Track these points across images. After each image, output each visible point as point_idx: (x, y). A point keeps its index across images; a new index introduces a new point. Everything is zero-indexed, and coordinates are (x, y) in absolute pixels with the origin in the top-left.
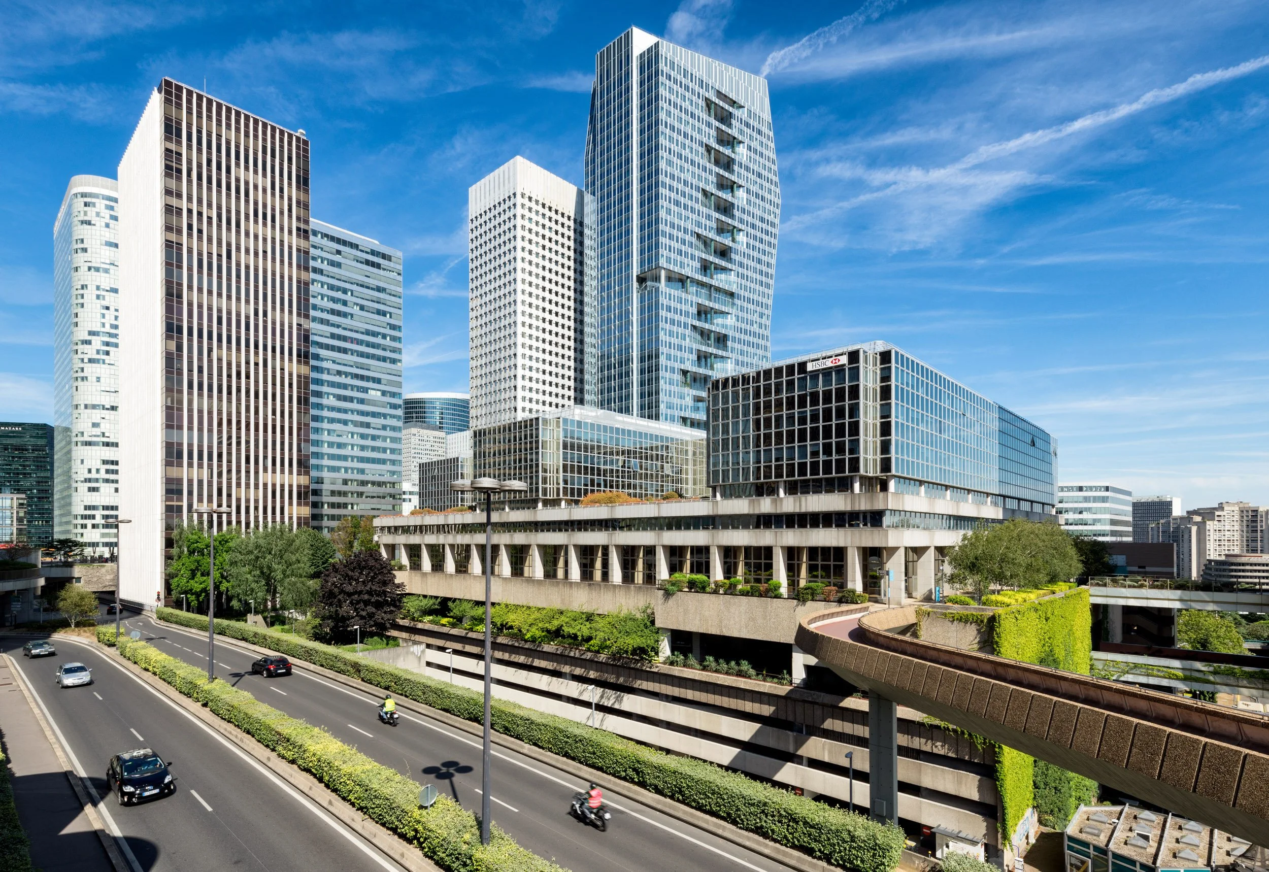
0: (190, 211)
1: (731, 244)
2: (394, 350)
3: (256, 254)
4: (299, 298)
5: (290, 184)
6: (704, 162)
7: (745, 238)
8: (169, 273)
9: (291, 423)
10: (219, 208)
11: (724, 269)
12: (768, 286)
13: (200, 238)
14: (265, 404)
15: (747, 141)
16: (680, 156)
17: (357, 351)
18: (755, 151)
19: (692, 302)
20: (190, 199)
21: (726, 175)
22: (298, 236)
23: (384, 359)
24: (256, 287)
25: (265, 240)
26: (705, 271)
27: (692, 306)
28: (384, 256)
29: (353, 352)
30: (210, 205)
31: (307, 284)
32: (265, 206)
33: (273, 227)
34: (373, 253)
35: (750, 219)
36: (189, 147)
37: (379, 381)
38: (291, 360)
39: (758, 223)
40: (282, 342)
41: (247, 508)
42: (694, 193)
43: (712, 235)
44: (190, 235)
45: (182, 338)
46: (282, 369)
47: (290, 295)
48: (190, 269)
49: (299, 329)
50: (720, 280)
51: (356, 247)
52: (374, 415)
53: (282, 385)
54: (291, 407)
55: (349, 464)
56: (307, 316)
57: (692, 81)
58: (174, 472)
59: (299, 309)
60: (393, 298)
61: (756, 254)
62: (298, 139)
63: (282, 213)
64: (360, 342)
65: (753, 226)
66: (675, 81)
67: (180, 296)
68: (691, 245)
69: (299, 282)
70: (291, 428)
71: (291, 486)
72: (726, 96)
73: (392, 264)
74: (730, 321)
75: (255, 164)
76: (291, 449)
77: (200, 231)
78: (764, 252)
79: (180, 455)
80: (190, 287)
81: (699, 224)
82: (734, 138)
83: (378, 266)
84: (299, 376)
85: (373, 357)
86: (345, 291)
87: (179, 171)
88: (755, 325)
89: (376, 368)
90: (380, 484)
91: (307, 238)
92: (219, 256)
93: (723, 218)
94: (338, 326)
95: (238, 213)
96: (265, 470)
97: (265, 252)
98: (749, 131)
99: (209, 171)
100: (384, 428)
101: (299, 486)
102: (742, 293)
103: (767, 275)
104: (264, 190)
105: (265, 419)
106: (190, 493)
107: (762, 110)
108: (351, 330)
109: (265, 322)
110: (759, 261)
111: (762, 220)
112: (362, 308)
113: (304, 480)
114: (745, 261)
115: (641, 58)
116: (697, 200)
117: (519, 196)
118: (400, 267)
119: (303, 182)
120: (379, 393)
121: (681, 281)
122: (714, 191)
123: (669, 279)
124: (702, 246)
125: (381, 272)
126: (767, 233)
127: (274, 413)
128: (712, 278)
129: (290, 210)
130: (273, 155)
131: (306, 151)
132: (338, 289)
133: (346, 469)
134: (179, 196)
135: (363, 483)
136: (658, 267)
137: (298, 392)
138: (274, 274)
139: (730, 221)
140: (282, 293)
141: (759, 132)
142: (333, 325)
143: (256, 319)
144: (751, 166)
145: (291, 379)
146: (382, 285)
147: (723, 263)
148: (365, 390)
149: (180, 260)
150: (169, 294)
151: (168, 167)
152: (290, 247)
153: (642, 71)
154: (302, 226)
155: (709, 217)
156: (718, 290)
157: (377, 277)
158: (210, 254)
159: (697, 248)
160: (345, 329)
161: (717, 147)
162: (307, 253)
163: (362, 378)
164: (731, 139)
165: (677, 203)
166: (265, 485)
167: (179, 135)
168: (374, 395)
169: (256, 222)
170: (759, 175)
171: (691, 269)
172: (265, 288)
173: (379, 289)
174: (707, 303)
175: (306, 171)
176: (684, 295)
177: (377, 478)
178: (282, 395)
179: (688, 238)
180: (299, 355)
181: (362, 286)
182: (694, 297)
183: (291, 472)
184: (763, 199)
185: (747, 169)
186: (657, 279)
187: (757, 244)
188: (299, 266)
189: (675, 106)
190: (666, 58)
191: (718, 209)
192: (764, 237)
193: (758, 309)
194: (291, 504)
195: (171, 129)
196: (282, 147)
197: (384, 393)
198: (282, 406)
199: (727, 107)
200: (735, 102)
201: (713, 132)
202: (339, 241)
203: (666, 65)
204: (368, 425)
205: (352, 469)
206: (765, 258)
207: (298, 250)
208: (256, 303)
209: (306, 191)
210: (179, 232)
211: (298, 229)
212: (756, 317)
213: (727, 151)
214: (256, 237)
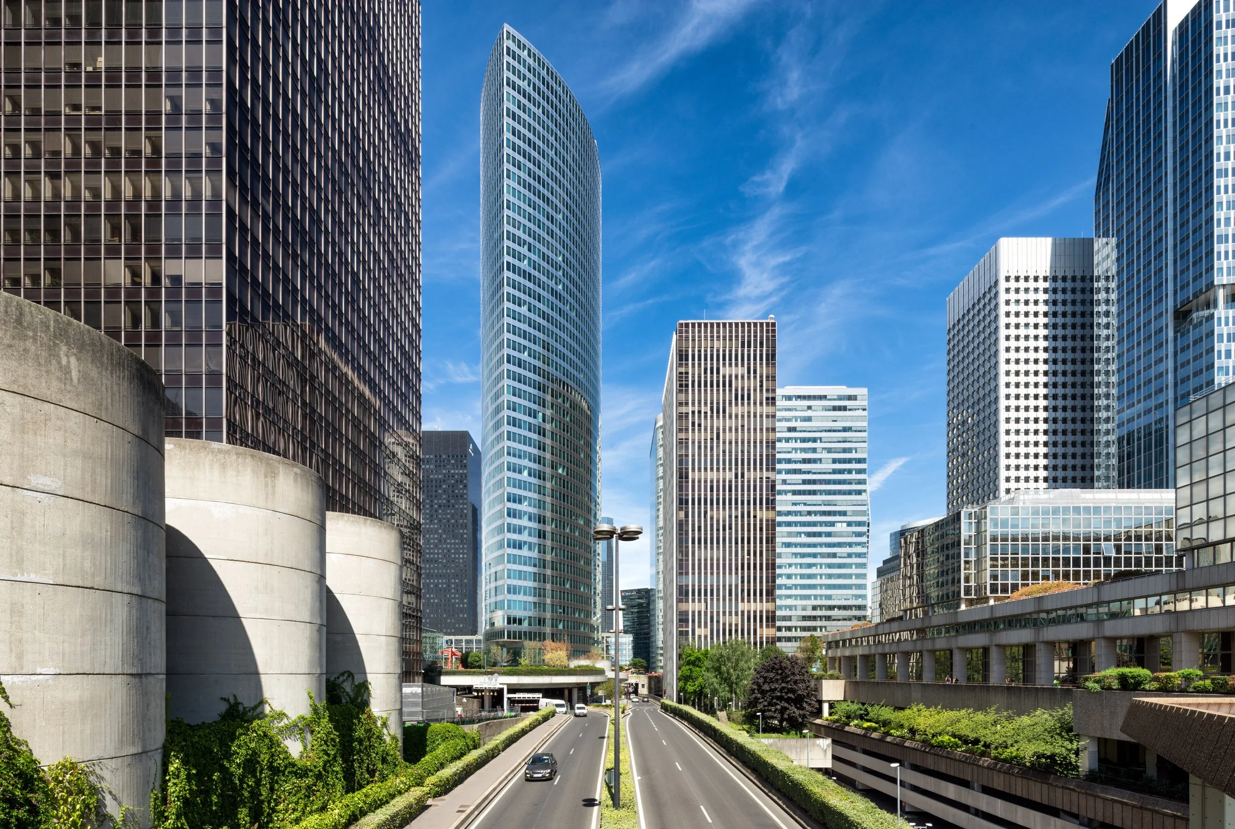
0: (693, 413)
4: (767, 456)
5: (761, 364)
8: (680, 463)
9: (761, 560)
10: (712, 403)
13: (699, 430)
14: (743, 547)
20: (693, 404)
22: (767, 404)
23: (850, 493)
24: (736, 456)
28: (850, 398)
31: (774, 443)
33: (748, 404)
34: (840, 398)
37: (844, 514)
38: (761, 508)
40: (754, 495)
44: (693, 430)
46: (755, 517)
47: (761, 455)
49: (767, 482)
51: (825, 398)
52: (840, 545)
53: (755, 530)
54: (761, 547)
56: (774, 469)
58: (683, 606)
59: (767, 465)
62: (768, 324)
63: (755, 389)
64: (826, 483)
67: (687, 477)
69: (768, 443)
70: (761, 564)
71: (761, 612)
76: (761, 582)
79: (687, 593)
80: (693, 469)
83: (844, 408)
84: (767, 521)
85: (840, 492)
89: (842, 502)
90: (845, 608)
91: (774, 404)
92: (712, 439)
96: (743, 601)
100: (849, 556)
101: (767, 612)
105: (743, 559)
106: (693, 621)
109: (742, 481)
112: (830, 451)
113: (771, 606)
119: (772, 359)
120: (844, 525)
125: (847, 413)
127: (749, 554)
129: (761, 386)
130: (749, 346)
131: (774, 331)
133: (816, 597)
135: (830, 608)
137: (767, 534)
143: (736, 482)
145: (761, 524)
146: (848, 424)
148: (832, 524)
150: (680, 476)
151: (680, 386)
152: (761, 415)
154: (770, 396)
160: (814, 474)
162: (774, 417)
163: (829, 513)
166: (743, 612)
168: (839, 528)
172: (743, 455)
175: (773, 351)
177: (842, 603)
178: (755, 537)
180: (767, 503)
181: (830, 431)
183: (761, 601)
188: (767, 430)
194: (761, 626)
196: (755, 336)
197: (849, 524)
198: (755, 547)
202: (809, 398)
204: (834, 555)
205: (821, 596)
207: (767, 417)
208: (735, 468)
209: (773, 365)
211: (767, 399)
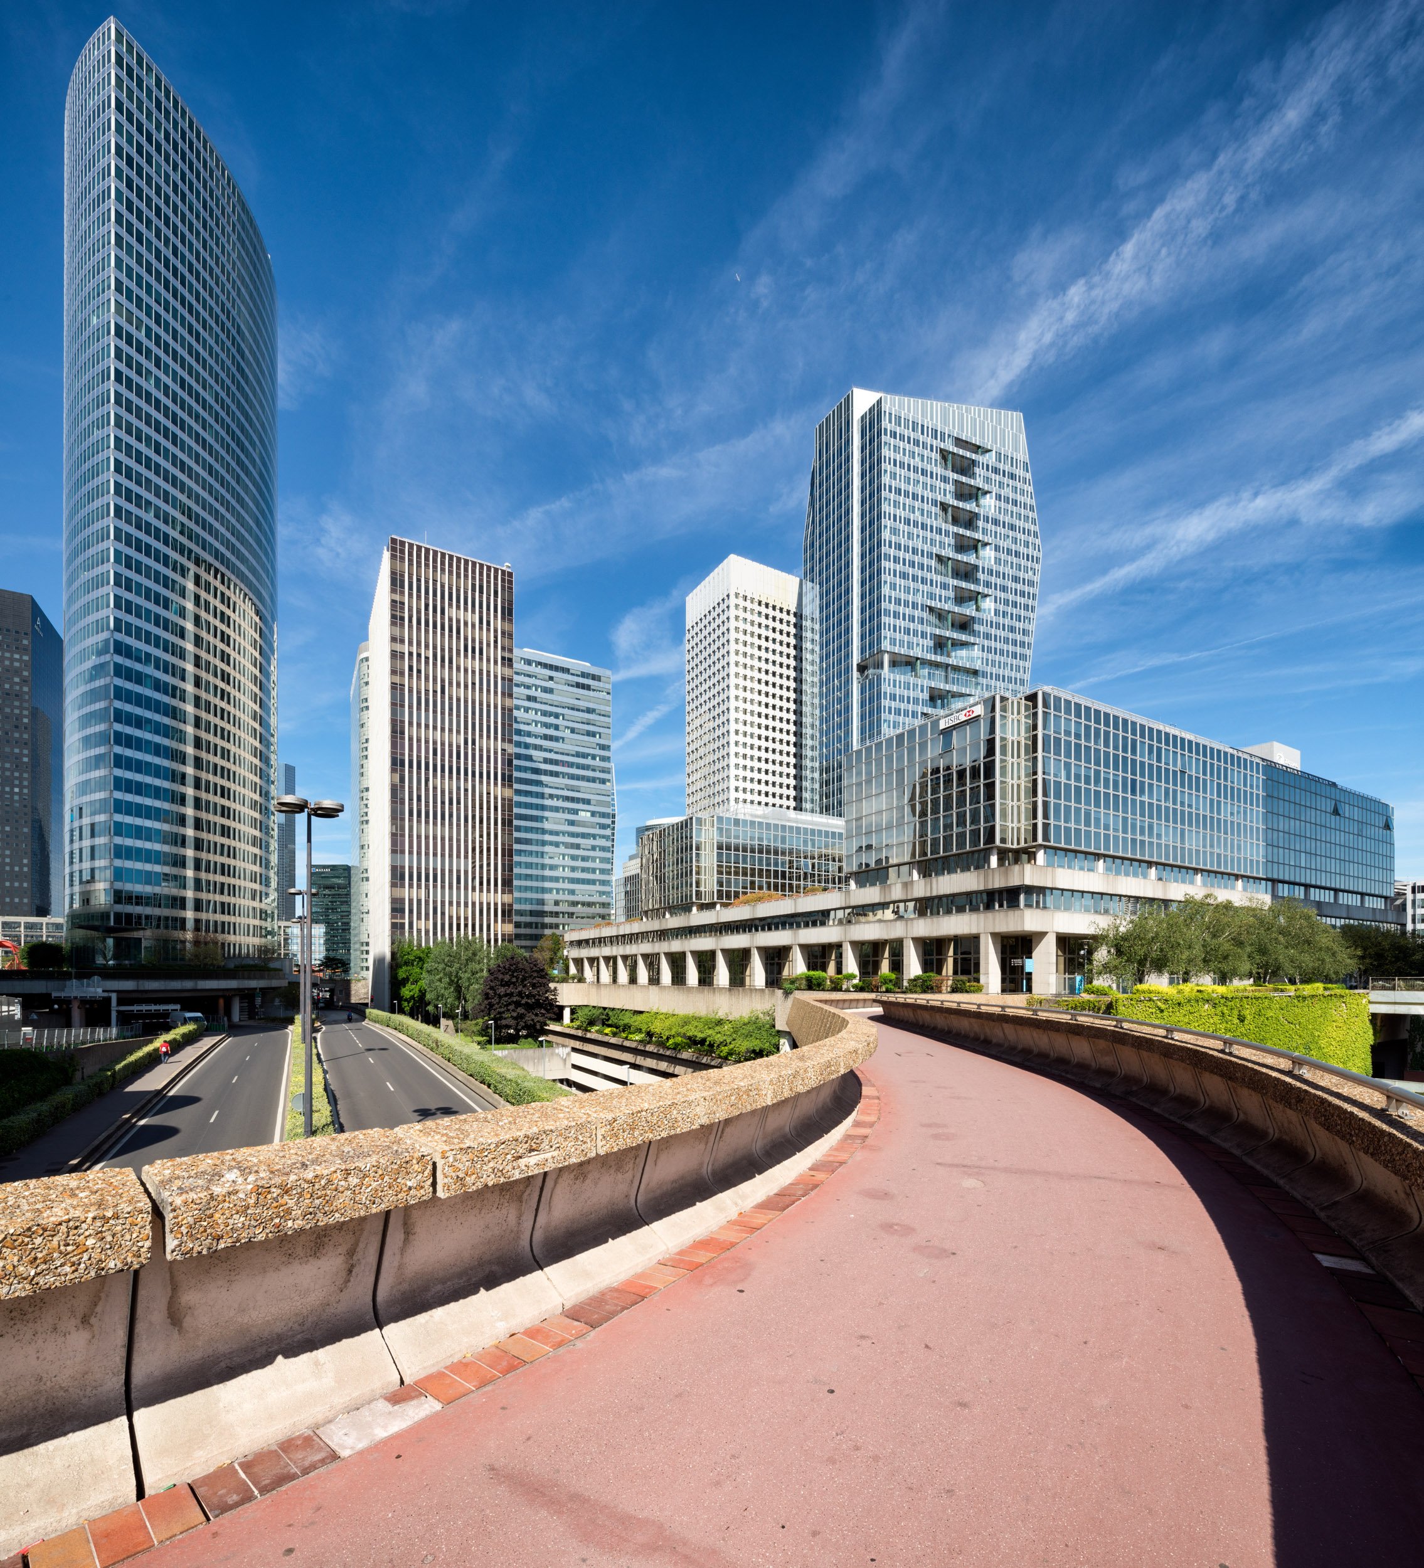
0: (411, 654)
1: (972, 614)
2: (603, 771)
3: (466, 686)
4: (503, 724)
5: (496, 617)
6: (938, 523)
7: (993, 604)
8: (394, 712)
9: (496, 844)
10: (435, 648)
11: (964, 644)
13: (419, 678)
15: (995, 490)
16: (908, 522)
17: (567, 774)
18: (1007, 500)
19: (922, 686)
20: (410, 643)
21: (968, 533)
22: (503, 664)
23: (593, 780)
24: (466, 717)
25: (473, 672)
26: (940, 649)
27: (922, 691)
28: (594, 677)
29: (564, 775)
30: (427, 647)
31: (511, 710)
32: (473, 640)
33: (481, 659)
34: (583, 675)
35: (999, 581)
36: (410, 595)
37: (587, 802)
38: (496, 784)
39: (1010, 584)
40: (488, 767)
41: (458, 926)
42: (926, 561)
43: (947, 606)
44: (411, 676)
45: (403, 771)
46: (488, 793)
47: (496, 723)
48: (411, 707)
49: (503, 754)
50: (958, 657)
51: (565, 670)
52: (584, 836)
53: (489, 808)
54: (496, 829)
55: (560, 885)
57: (923, 433)
58: (398, 893)
59: (503, 734)
60: (602, 718)
61: (1007, 621)
62: (503, 572)
63: (488, 645)
64: (570, 765)
65: (1003, 589)
66: (902, 438)
67: (403, 733)
68: (921, 621)
69: (503, 709)
70: (496, 850)
71: (496, 904)
72: (967, 442)
73: (601, 684)
75: (466, 603)
77: (419, 671)
78: (1020, 618)
79: (402, 878)
80: (411, 724)
81: (931, 596)
82: (981, 489)
83: (587, 687)
84: (503, 799)
85: (584, 778)
86: (557, 716)
87: (402, 619)
90: (589, 904)
91: (511, 666)
92: (435, 692)
93: (964, 585)
94: (551, 751)
95: (450, 650)
96: (473, 889)
97: (474, 684)
98: (998, 478)
99: (427, 614)
100: (594, 848)
101: (503, 905)
102: (987, 669)
103: (1022, 644)
104: (473, 626)
105: (474, 841)
106: (411, 911)
107: (1016, 449)
108: (562, 754)
109: (473, 750)
110: (1012, 629)
111: (1016, 579)
112: (573, 731)
113: (507, 898)
114: (993, 631)
115: (862, 421)
116: (929, 569)
117: (732, 597)
118: (609, 686)
119: (508, 613)
120: (589, 814)
121: (908, 663)
122: (951, 555)
123: (894, 664)
124: (935, 621)
125: (591, 693)
126: (1023, 594)
128: (948, 656)
129: (496, 642)
130: (481, 592)
131: (510, 582)
132: (550, 714)
133: (558, 891)
134: (402, 641)
135: (574, 904)
136: (880, 651)
137: (503, 816)
138: (481, 704)
139: (972, 587)
140: (488, 721)
141: (1012, 476)
142: (546, 750)
143: (466, 748)
144: (1001, 517)
145: (496, 802)
146: (591, 706)
147: (964, 637)
149: (403, 700)
150: (394, 730)
151: (393, 617)
152: (496, 677)
153: (863, 435)
154: (507, 655)
155: (945, 586)
156: (955, 669)
157: (586, 699)
158: (427, 691)
159: (929, 623)
160: (556, 753)
161: (954, 503)
162: (511, 680)
164: (974, 491)
165: (904, 576)
167: (402, 586)
168: (584, 816)
169: (466, 656)
170: (1012, 527)
171: (921, 649)
172: (473, 718)
173: (589, 711)
174: (940, 686)
175: (510, 603)
176: (913, 681)
177: (587, 899)
178: (489, 818)
179: (917, 614)
180: (503, 779)
181: (573, 709)
182: (925, 680)
183: (496, 891)
184: (1017, 554)
185: (996, 522)
186: (880, 665)
187: (1009, 609)
188: (503, 694)
189: (902, 465)
190: (890, 414)
191: (957, 574)
192: (1019, 599)
194: (496, 921)
195: (396, 582)
196: (488, 582)
197: (593, 814)
198: (488, 828)
199: (968, 454)
200: (978, 447)
201: (951, 487)
202: (551, 667)
203: (890, 422)
204: (578, 847)
205: (564, 890)
206: (1020, 625)
207: (503, 679)
208: (466, 733)
209: (511, 621)
210: (402, 674)
211: (503, 658)
213: (970, 506)
214: (466, 670)
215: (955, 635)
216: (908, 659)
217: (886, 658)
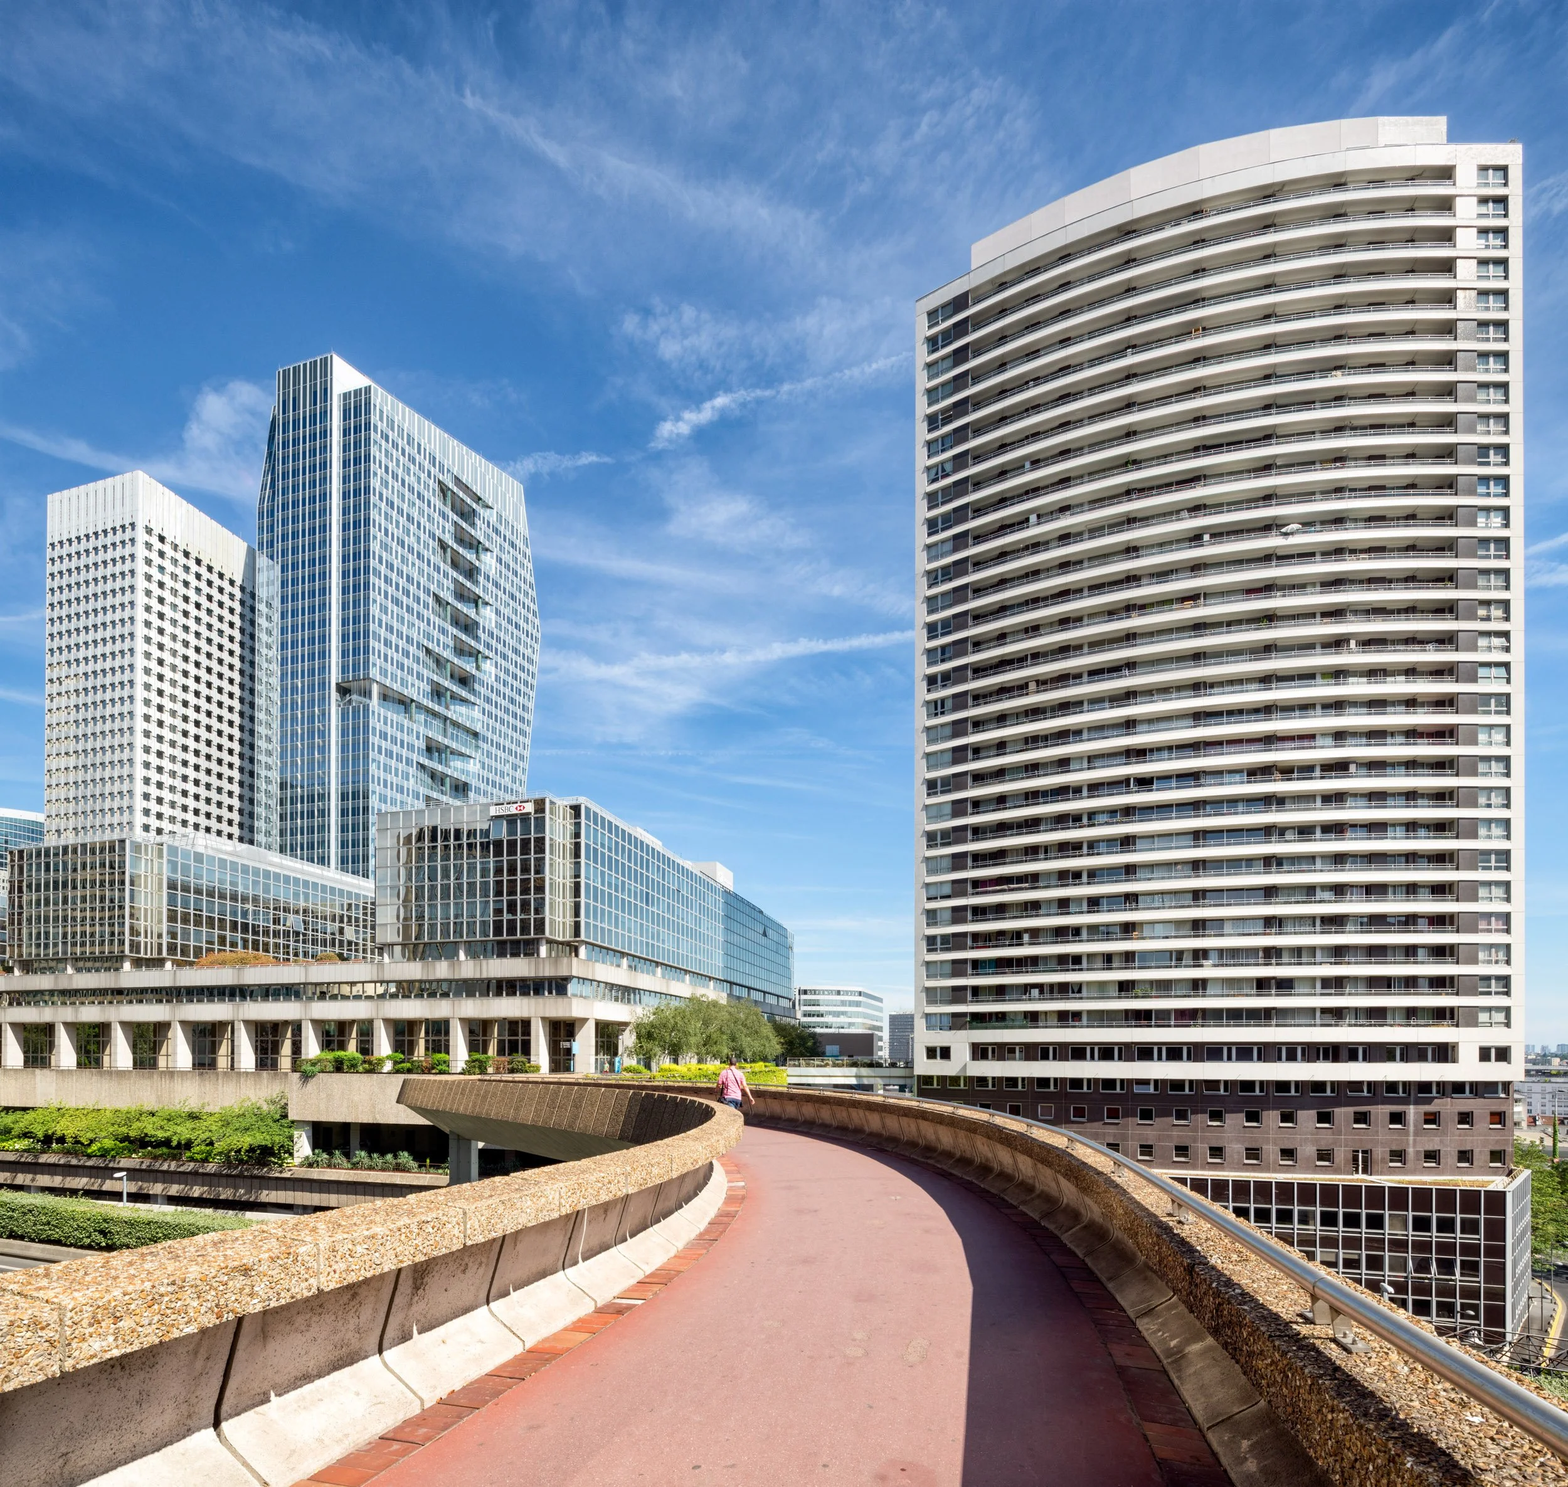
1: (474, 672)
6: (436, 559)
7: (493, 668)
11: (464, 701)
12: (523, 733)
15: (496, 551)
16: (401, 543)
18: (508, 567)
19: (418, 732)
21: (468, 584)
26: (439, 698)
27: (418, 738)
35: (500, 647)
39: (510, 654)
42: (422, 595)
43: (447, 654)
50: (457, 712)
57: (419, 453)
61: (508, 691)
65: (504, 657)
66: (395, 446)
68: (417, 659)
72: (467, 487)
74: (473, 767)
78: (519, 692)
81: (428, 636)
82: (479, 543)
88: (507, 778)
93: (464, 637)
98: (500, 540)
102: (489, 735)
103: (522, 719)
107: (517, 518)
110: (512, 701)
111: (516, 651)
114: (494, 696)
115: (345, 399)
116: (426, 606)
122: (451, 600)
123: (384, 697)
124: (433, 666)
126: (523, 669)
128: (447, 708)
136: (367, 678)
139: (473, 643)
141: (513, 545)
144: (502, 582)
147: (464, 693)
153: (346, 416)
155: (443, 630)
156: (455, 724)
159: (428, 667)
161: (455, 546)
164: (475, 542)
165: (397, 602)
170: (513, 597)
171: (417, 691)
174: (440, 739)
176: (406, 722)
179: (412, 650)
182: (420, 729)
184: (517, 626)
185: (497, 585)
186: (367, 694)
187: (510, 679)
189: (395, 477)
190: (381, 411)
191: (456, 623)
192: (519, 672)
193: (511, 759)
199: (469, 501)
200: (480, 499)
201: (449, 526)
203: (380, 419)
206: (520, 699)
212: (508, 768)
213: (470, 556)
215: (455, 688)
216: (402, 698)
217: (375, 689)
